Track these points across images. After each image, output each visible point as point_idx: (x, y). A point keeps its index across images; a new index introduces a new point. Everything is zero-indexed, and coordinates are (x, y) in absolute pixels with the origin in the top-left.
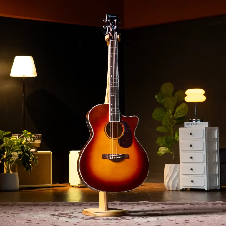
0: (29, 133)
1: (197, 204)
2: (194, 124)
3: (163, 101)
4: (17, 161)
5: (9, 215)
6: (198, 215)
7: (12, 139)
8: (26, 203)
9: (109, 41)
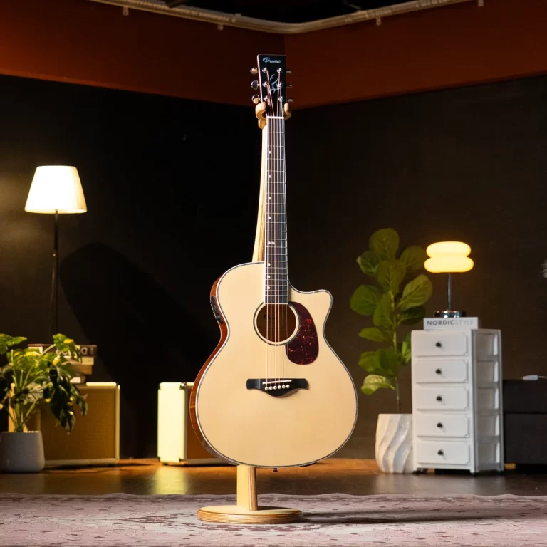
0: (68, 341)
1: (458, 499)
2: (445, 323)
3: (374, 270)
4: (40, 405)
5: (29, 520)
6: (465, 522)
7: (28, 354)
8: (65, 497)
9: (265, 117)
